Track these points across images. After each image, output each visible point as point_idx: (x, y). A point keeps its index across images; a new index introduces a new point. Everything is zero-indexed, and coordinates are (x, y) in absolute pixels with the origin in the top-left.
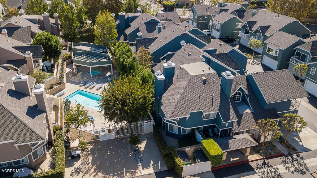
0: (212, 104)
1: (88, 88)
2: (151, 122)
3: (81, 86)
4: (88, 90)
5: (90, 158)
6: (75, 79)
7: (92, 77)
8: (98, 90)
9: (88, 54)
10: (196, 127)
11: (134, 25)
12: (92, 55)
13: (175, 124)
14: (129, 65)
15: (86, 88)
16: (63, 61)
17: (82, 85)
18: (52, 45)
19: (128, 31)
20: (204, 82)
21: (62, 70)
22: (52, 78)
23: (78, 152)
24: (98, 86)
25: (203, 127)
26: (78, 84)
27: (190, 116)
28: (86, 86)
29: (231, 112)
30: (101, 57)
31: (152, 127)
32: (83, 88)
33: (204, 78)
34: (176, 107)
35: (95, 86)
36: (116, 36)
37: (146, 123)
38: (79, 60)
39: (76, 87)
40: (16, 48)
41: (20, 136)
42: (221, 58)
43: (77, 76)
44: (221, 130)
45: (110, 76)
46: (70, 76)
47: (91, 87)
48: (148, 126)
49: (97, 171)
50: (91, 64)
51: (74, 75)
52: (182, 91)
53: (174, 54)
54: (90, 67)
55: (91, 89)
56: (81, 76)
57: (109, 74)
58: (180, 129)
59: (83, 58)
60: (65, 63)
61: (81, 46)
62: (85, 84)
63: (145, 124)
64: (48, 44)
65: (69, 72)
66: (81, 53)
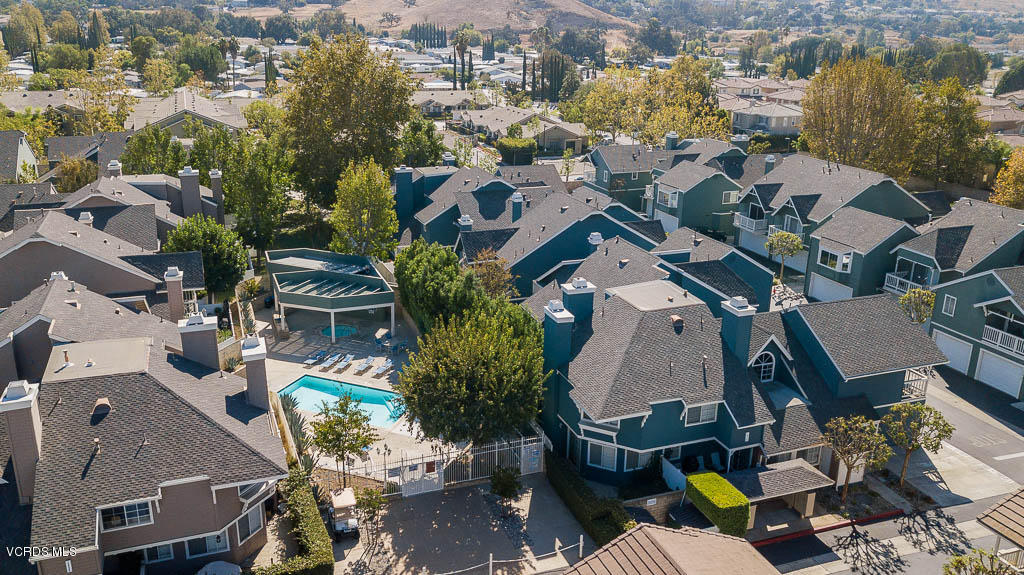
0: (705, 382)
1: (333, 370)
2: (540, 440)
3: (309, 366)
4: (330, 375)
5: (387, 540)
6: (286, 348)
7: (337, 342)
8: (360, 373)
9: (317, 277)
10: (663, 448)
11: (440, 203)
12: (331, 282)
13: (609, 439)
14: (455, 297)
15: (325, 370)
16: (245, 299)
17: (311, 362)
18: (221, 252)
19: (425, 217)
20: (678, 327)
22: (229, 342)
23: (353, 522)
24: (358, 364)
25: (682, 447)
26: (300, 360)
27: (650, 413)
28: (325, 365)
29: (756, 400)
30: (357, 286)
31: (542, 455)
32: (315, 371)
33: (676, 318)
34: (614, 391)
35: (349, 365)
36: (394, 228)
37: (525, 443)
38: (299, 292)
39: (297, 370)
40: (132, 260)
41: (224, 465)
42: (707, 273)
43: (291, 340)
44: (731, 451)
45: (387, 336)
47: (341, 365)
48: (531, 453)
49: (413, 568)
50: (334, 303)
51: (281, 338)
52: (624, 350)
53: (577, 265)
54: (332, 311)
55: (339, 371)
56: (303, 340)
57: (381, 333)
58: (621, 452)
59: (306, 289)
60: (250, 306)
61: (291, 258)
62: (321, 361)
63: (523, 446)
64: (212, 250)
65: (267, 330)
66: (298, 277)
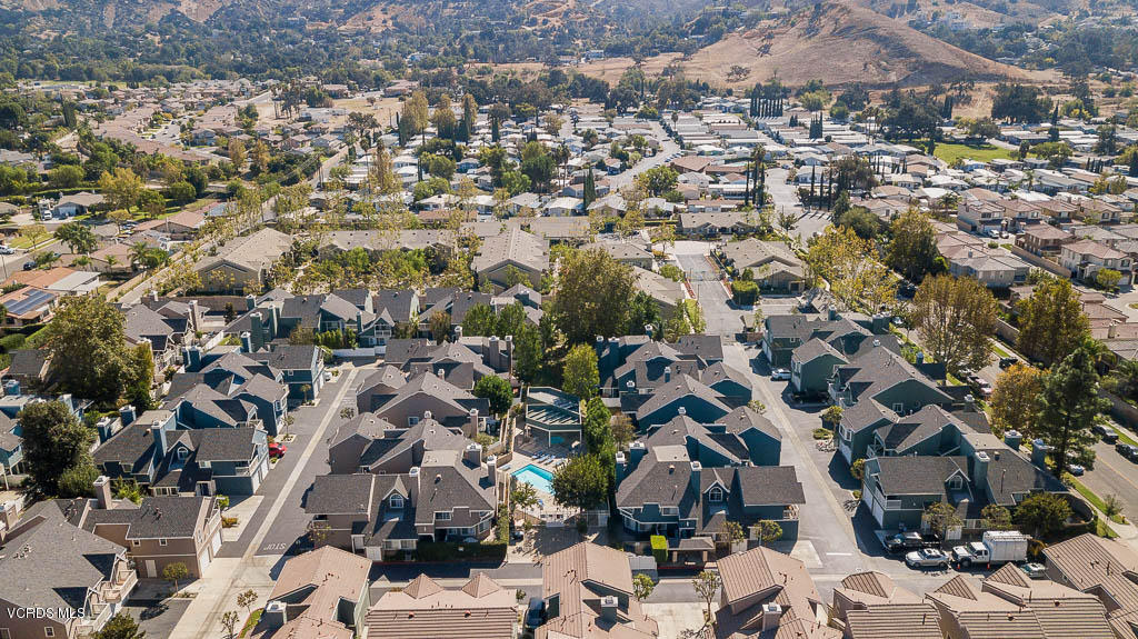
0: (673, 497)
1: (543, 463)
2: (607, 512)
3: (533, 459)
4: (542, 466)
5: (533, 542)
6: (526, 447)
7: (551, 447)
8: (556, 466)
9: (550, 409)
10: (654, 523)
11: (632, 362)
12: (555, 412)
13: (630, 516)
15: (540, 462)
16: (513, 416)
17: (535, 457)
19: (620, 373)
20: (671, 471)
21: (510, 431)
22: (497, 444)
23: (521, 533)
24: (558, 461)
26: (530, 455)
27: (645, 508)
28: (540, 460)
30: (568, 416)
31: (607, 519)
32: (535, 463)
33: (672, 466)
35: (552, 461)
36: (597, 381)
38: (536, 418)
39: (527, 460)
40: (458, 401)
42: (723, 440)
43: (529, 443)
44: (680, 529)
45: (575, 448)
46: (520, 442)
47: (549, 460)
48: (603, 516)
49: (537, 552)
50: (550, 427)
51: (526, 440)
52: (643, 478)
53: (658, 428)
54: (549, 431)
55: (546, 464)
56: (535, 443)
57: (577, 443)
58: (636, 522)
59: (540, 417)
60: (515, 420)
61: (541, 393)
62: (539, 457)
63: (600, 514)
65: (519, 435)
66: (538, 406)
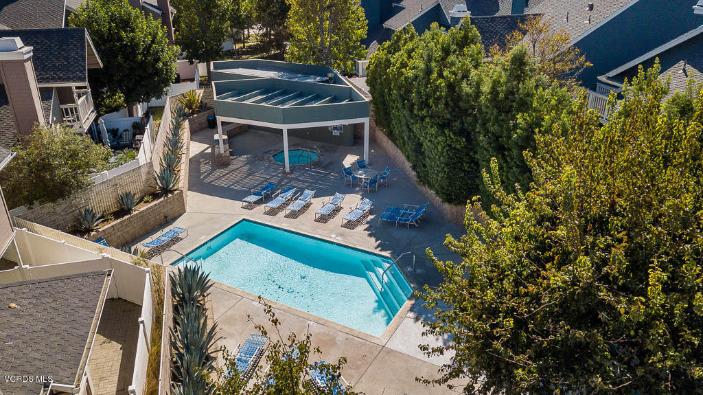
1: (283, 213)
3: (250, 206)
6: (222, 177)
7: (292, 171)
8: (323, 219)
15: (273, 212)
16: (180, 115)
17: (253, 198)
19: (399, 22)
21: (174, 144)
24: (320, 205)
26: (237, 196)
28: (273, 204)
32: (258, 214)
35: (308, 206)
39: (231, 211)
43: (231, 167)
45: (360, 165)
46: (205, 168)
47: (295, 206)
50: (288, 117)
51: (220, 162)
54: (285, 128)
55: (293, 215)
56: (247, 167)
60: (186, 124)
61: (240, 69)
62: (267, 199)
65: (202, 154)
66: (243, 88)
